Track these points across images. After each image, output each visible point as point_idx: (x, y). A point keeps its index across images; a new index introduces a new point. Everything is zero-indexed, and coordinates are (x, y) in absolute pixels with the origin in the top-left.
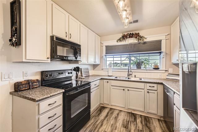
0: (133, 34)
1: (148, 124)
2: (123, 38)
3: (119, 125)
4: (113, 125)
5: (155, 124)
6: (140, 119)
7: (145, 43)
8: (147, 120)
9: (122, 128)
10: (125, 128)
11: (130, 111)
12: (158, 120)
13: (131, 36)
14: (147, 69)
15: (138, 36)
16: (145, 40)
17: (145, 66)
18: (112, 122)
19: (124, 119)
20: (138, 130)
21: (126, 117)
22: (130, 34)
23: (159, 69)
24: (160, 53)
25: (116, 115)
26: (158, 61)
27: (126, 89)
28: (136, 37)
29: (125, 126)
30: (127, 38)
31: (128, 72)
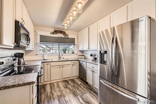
0: (62, 31)
1: (74, 82)
2: (56, 32)
3: (63, 89)
4: (60, 90)
5: (77, 81)
6: (70, 81)
7: (68, 38)
8: (73, 81)
9: (65, 89)
10: (67, 88)
11: (63, 80)
12: (77, 78)
13: (61, 32)
14: (69, 53)
15: (65, 33)
16: (69, 37)
17: (69, 52)
18: (58, 89)
19: (63, 85)
20: (73, 86)
21: (63, 84)
22: (61, 31)
23: (74, 53)
24: (75, 45)
25: (57, 85)
27: (61, 66)
28: (64, 34)
29: (66, 87)
30: (58, 33)
31: (59, 55)
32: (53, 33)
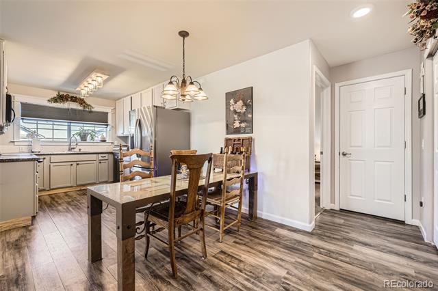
0: (76, 97)
2: (62, 100)
7: (91, 112)
11: (79, 189)
13: (74, 99)
14: (95, 141)
15: (84, 102)
16: (93, 110)
17: (93, 138)
18: (66, 198)
22: (73, 96)
23: (105, 141)
24: (107, 125)
26: (104, 134)
27: (75, 164)
28: (81, 104)
30: (67, 100)
31: (70, 145)
32: (55, 100)
